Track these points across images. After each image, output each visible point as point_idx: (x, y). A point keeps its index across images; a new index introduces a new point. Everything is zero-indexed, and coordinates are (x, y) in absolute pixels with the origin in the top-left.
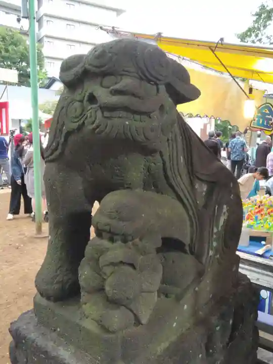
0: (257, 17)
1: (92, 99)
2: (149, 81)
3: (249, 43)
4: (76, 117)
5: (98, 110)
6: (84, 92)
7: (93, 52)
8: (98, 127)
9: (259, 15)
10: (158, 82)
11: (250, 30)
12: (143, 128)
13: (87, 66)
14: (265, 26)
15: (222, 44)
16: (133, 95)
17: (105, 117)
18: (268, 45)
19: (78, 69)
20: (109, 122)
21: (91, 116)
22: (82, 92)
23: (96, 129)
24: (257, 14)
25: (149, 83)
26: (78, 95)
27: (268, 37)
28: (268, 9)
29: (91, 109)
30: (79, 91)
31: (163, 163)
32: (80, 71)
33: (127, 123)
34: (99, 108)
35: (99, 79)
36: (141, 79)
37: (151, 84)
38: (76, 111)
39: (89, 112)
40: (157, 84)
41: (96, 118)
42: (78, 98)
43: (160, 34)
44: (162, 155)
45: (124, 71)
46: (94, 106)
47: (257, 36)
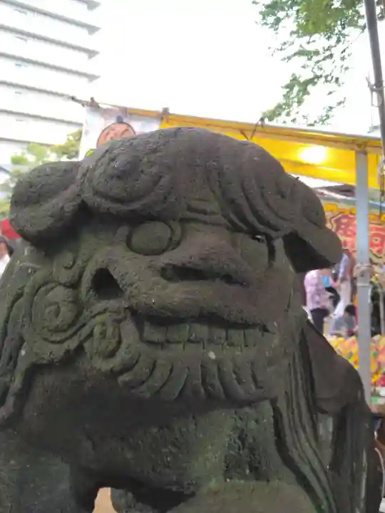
0: (288, 90)
1: (105, 283)
2: (253, 233)
3: (278, 122)
4: (57, 330)
5: (125, 318)
6: (79, 262)
7: (106, 159)
8: (127, 368)
9: (290, 87)
10: (273, 234)
11: (279, 107)
12: (252, 364)
13: (88, 196)
14: (300, 102)
15: (262, 126)
16: (228, 278)
17: (150, 343)
18: (305, 127)
19: (63, 202)
20: (162, 356)
21: (103, 334)
22: (74, 262)
23: (121, 372)
24: (287, 87)
25: (254, 238)
26: (61, 269)
27: (304, 116)
28: (302, 80)
29: (102, 311)
30: (67, 258)
31: (274, 417)
32: (69, 207)
33: (212, 355)
34: (129, 314)
35: (123, 230)
36: (234, 228)
37: (259, 240)
38: (57, 313)
39: (99, 319)
40: (269, 240)
41: (119, 342)
42: (65, 276)
43: (166, 111)
44: (273, 402)
45: (190, 209)
46: (112, 304)
47: (288, 114)
